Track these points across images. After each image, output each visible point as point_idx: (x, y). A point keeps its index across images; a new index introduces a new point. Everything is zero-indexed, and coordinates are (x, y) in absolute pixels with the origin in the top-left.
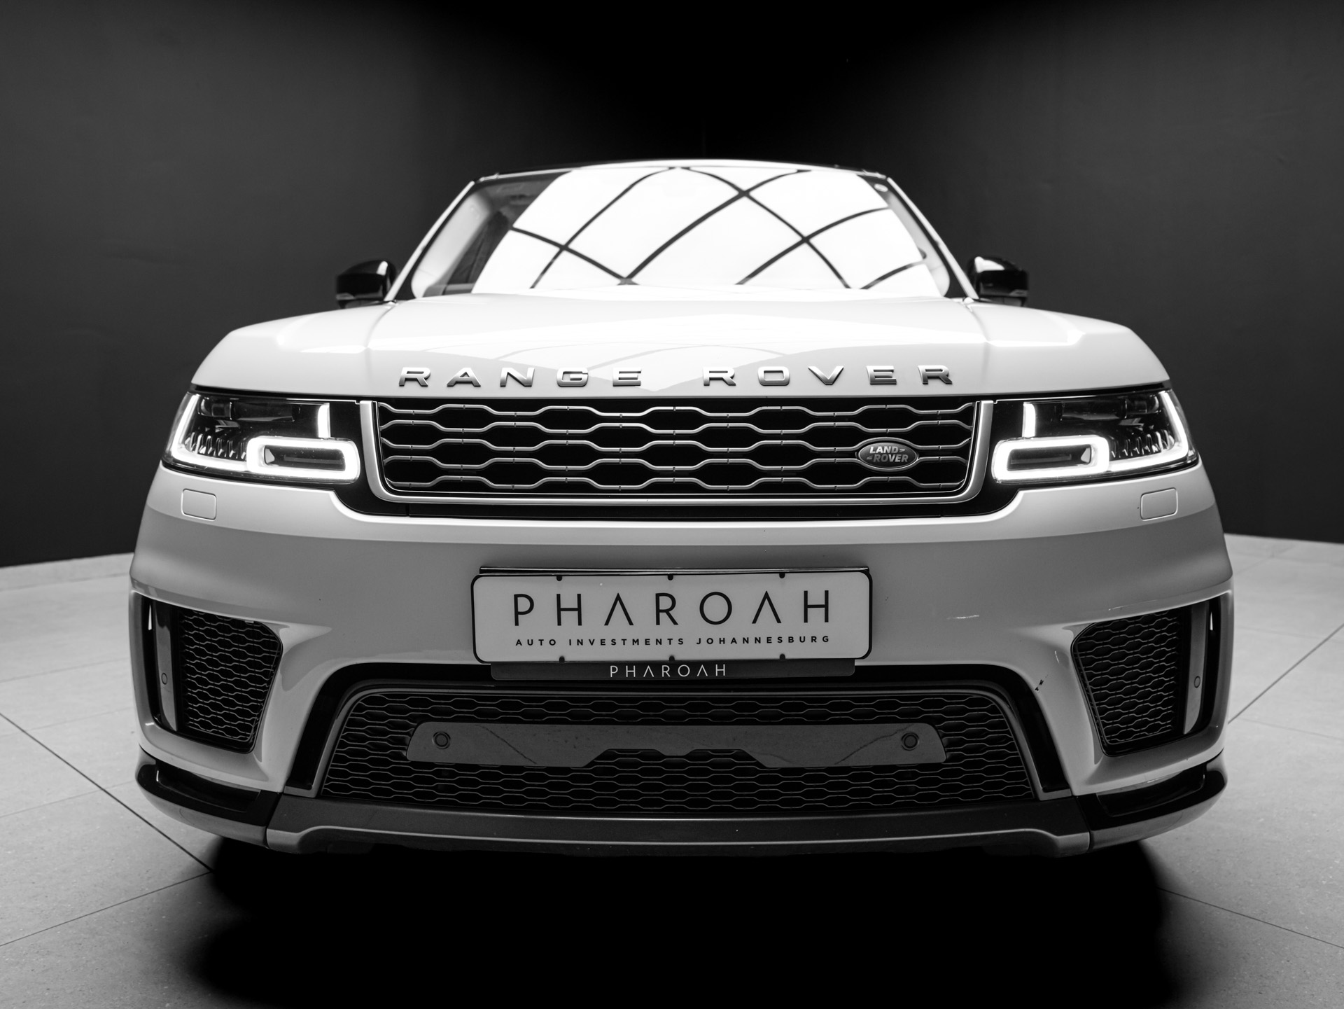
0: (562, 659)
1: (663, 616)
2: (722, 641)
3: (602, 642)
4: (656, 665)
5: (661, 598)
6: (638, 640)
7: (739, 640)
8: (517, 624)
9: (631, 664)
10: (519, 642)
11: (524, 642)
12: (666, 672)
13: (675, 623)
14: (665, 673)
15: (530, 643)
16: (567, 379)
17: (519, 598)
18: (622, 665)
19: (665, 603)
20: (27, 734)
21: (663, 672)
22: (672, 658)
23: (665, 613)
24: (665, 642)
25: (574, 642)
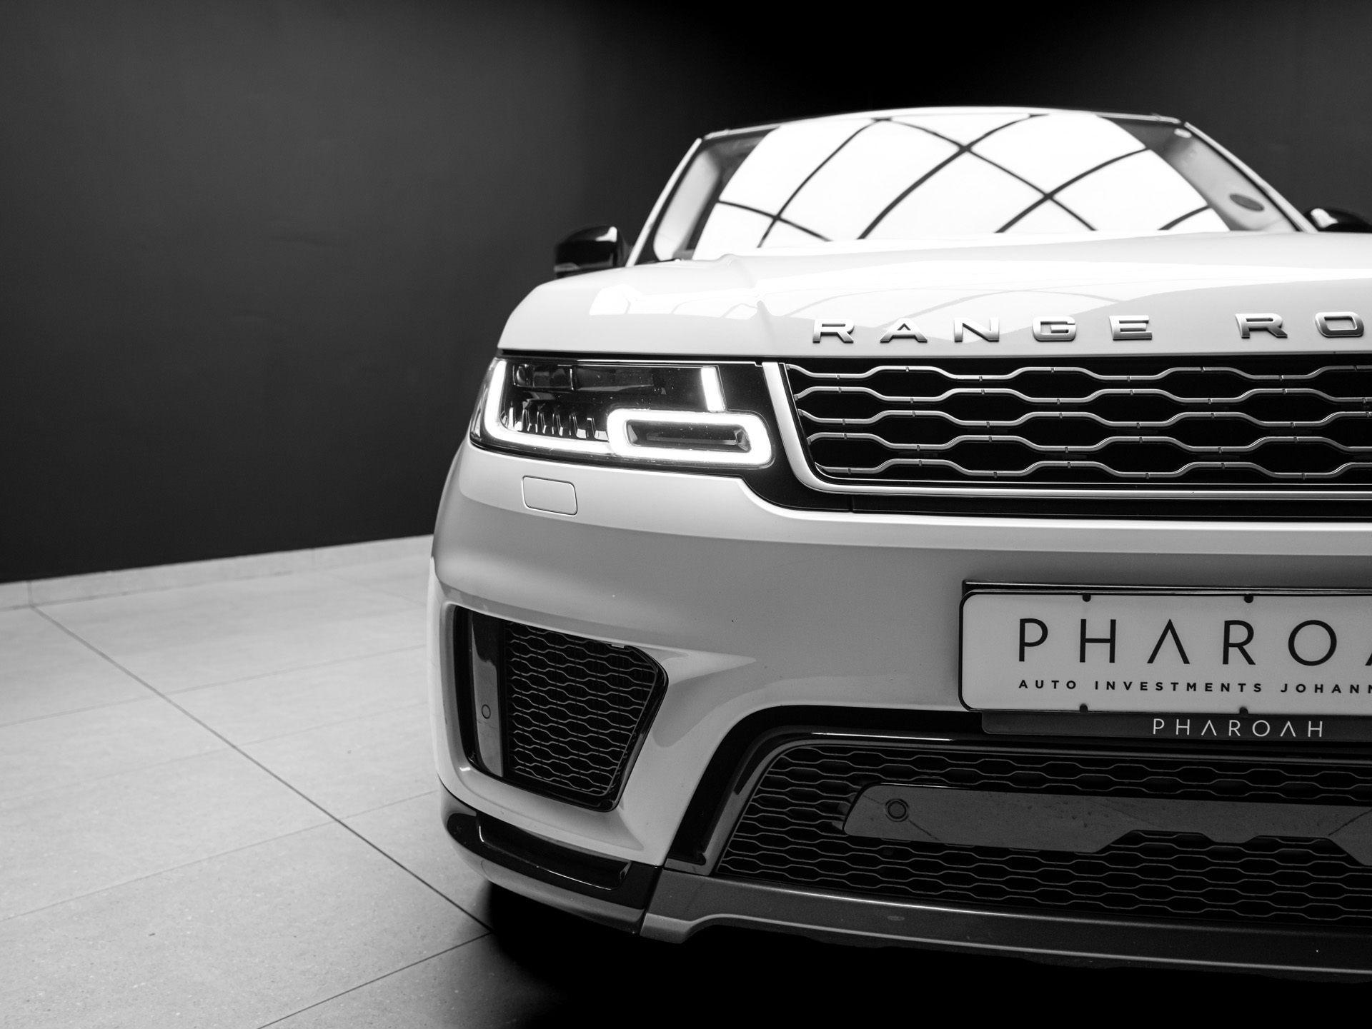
0: (1084, 707)
1: (1234, 652)
2: (1318, 689)
3: (1143, 686)
4: (1221, 719)
5: (1232, 627)
6: (1195, 685)
7: (1345, 688)
8: (1022, 658)
9: (1183, 717)
10: (1023, 684)
11: (1031, 684)
12: (1235, 729)
13: (1251, 662)
14: (1233, 731)
15: (1040, 685)
16: (1047, 332)
17: (1026, 624)
18: (1170, 717)
19: (1238, 634)
20: (239, 751)
21: (1231, 729)
22: (1243, 710)
23: (1237, 648)
24: (1235, 688)
25: (1102, 685)
